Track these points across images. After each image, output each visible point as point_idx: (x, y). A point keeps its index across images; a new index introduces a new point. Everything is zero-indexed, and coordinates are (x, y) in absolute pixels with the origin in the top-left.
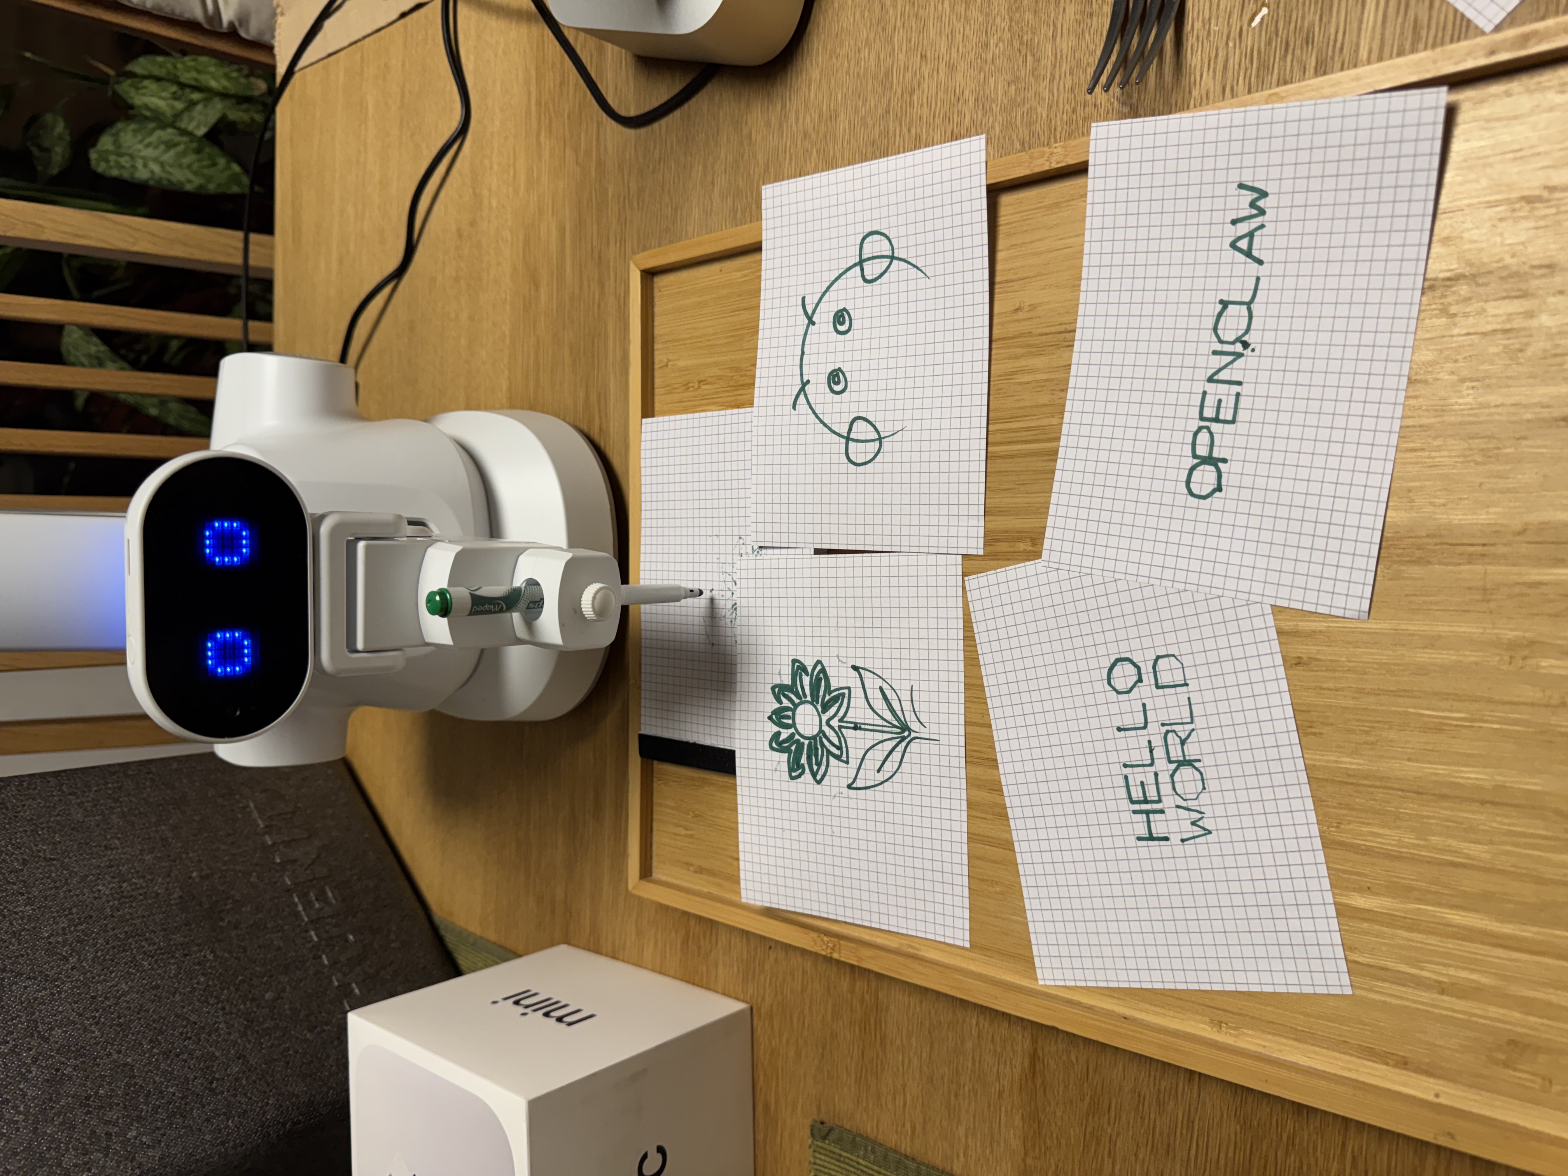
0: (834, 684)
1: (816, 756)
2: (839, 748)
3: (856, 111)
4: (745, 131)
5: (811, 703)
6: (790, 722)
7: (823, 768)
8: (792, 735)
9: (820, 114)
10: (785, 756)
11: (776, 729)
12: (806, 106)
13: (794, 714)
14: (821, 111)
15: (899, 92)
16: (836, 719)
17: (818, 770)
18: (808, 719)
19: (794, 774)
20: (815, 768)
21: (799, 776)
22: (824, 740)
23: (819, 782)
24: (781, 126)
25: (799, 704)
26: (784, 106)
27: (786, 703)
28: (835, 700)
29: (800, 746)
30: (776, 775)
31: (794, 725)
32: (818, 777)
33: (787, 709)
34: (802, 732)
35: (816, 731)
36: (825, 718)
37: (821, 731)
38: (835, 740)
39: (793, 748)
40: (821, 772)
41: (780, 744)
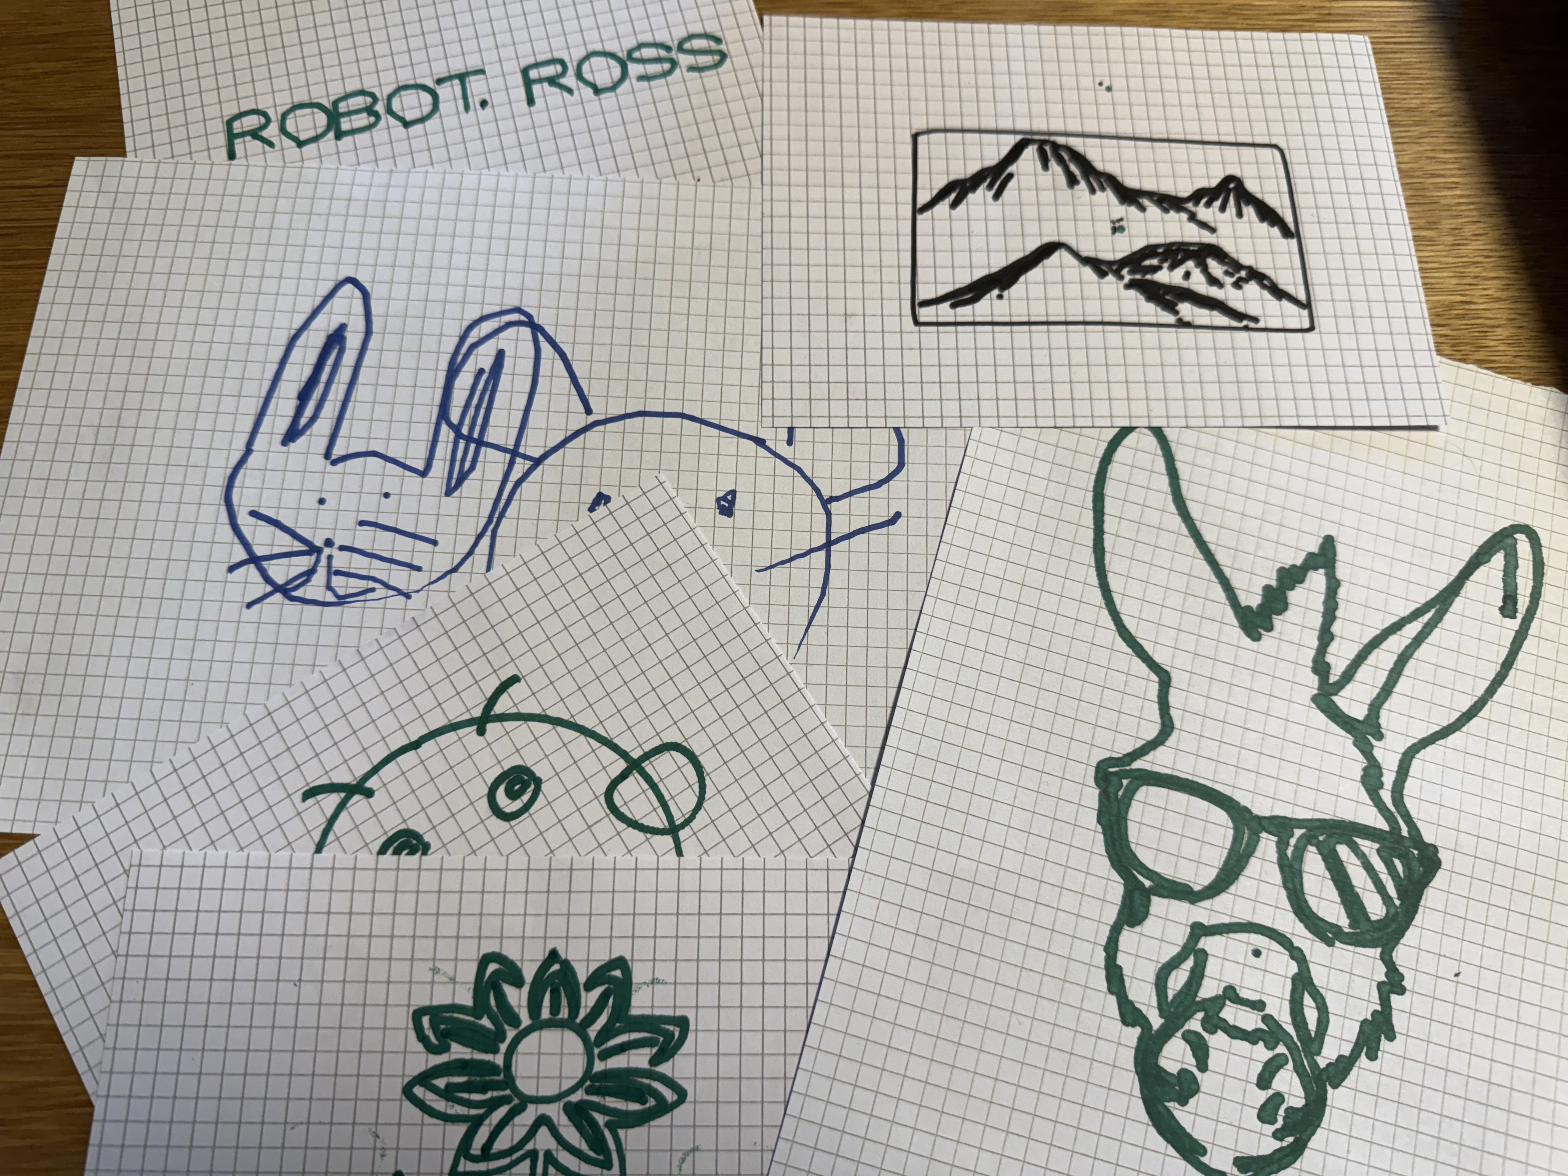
0: (632, 1137)
1: (468, 1087)
2: (486, 1153)
5: (588, 1074)
6: (545, 1014)
7: (440, 1105)
8: (515, 1021)
10: (466, 998)
11: (529, 973)
13: (562, 1025)
16: (552, 1144)
17: (435, 1090)
18: (550, 1066)
19: (426, 1021)
20: (441, 1083)
21: (422, 1038)
22: (502, 1111)
23: (407, 1091)
25: (585, 1039)
27: (589, 999)
28: (597, 1142)
29: (491, 1041)
30: (422, 972)
31: (538, 1025)
32: (418, 1091)
33: (575, 1007)
34: (522, 1047)
35: (526, 1087)
36: (554, 1111)
37: (526, 1101)
38: (502, 1143)
39: (485, 1022)
40: (430, 1098)
41: (494, 984)
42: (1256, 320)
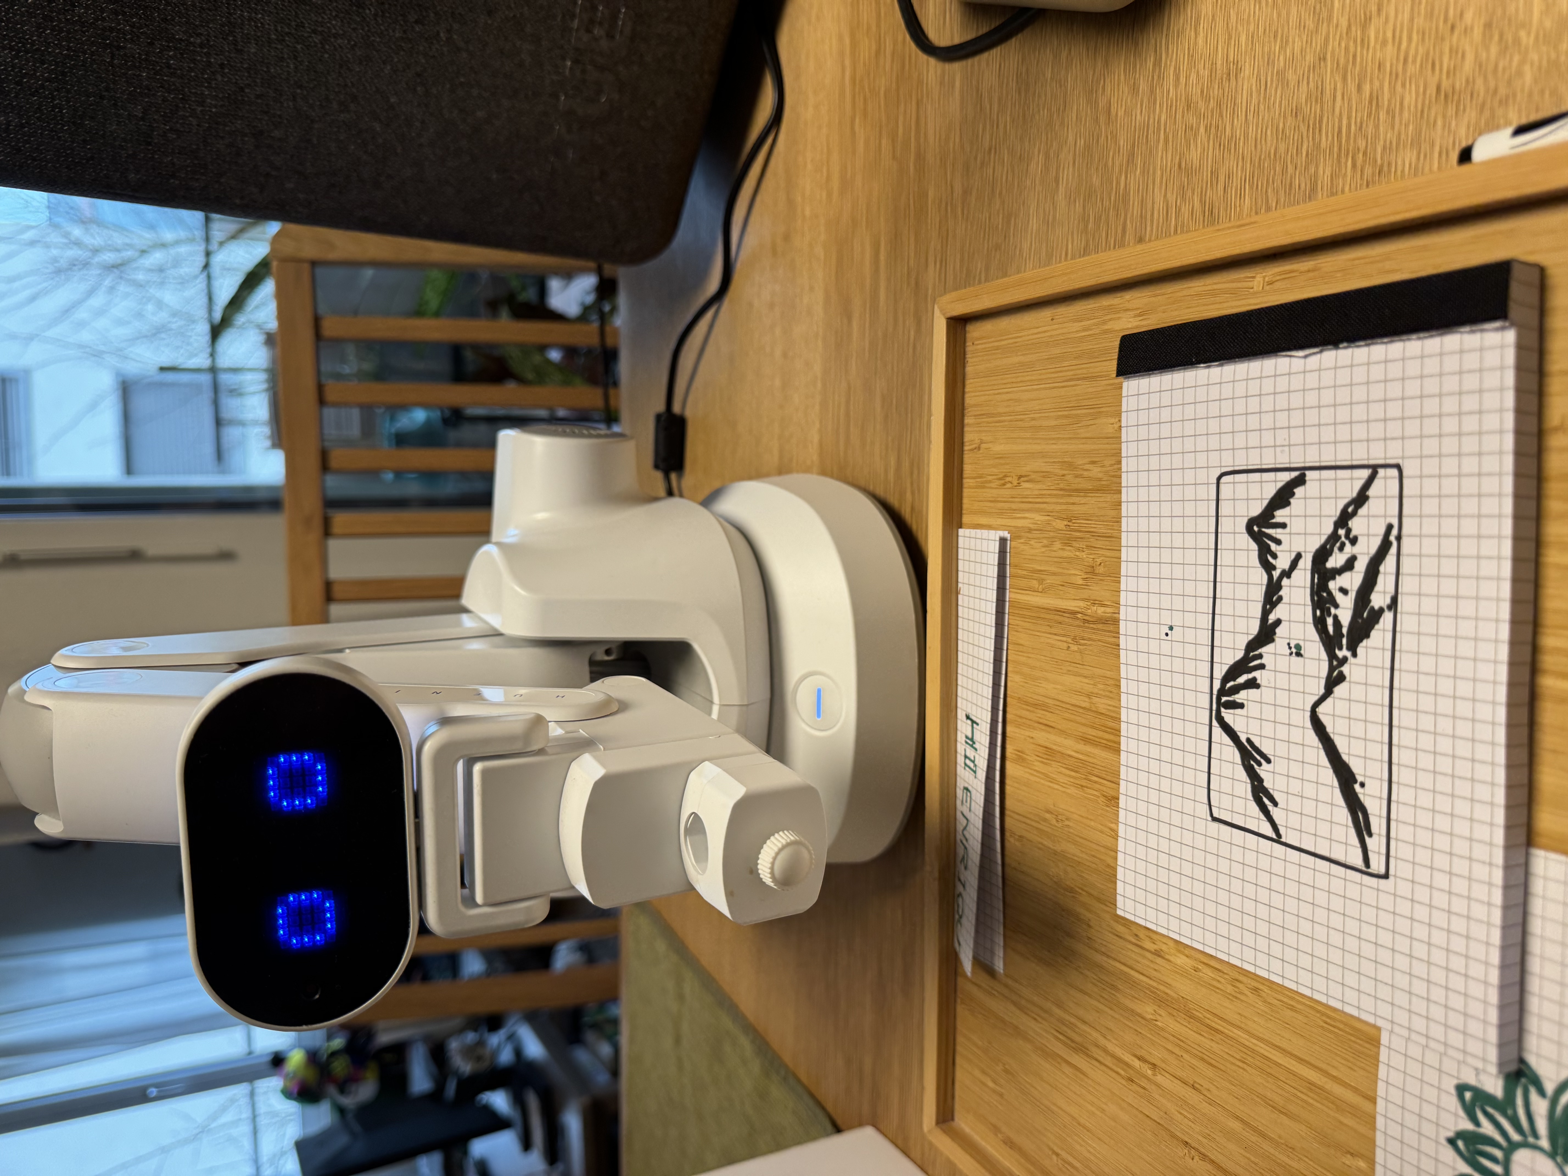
3: (1270, 62)
4: (1102, 103)
5: (1551, 1155)
9: (1212, 71)
11: (1463, 1167)
12: (1191, 56)
13: (1508, 1159)
14: (1214, 63)
15: (1344, 23)
24: (1152, 91)
25: (1520, 1145)
26: (1158, 63)
27: (1487, 1128)
33: (1493, 1142)
42: (1390, 527)
